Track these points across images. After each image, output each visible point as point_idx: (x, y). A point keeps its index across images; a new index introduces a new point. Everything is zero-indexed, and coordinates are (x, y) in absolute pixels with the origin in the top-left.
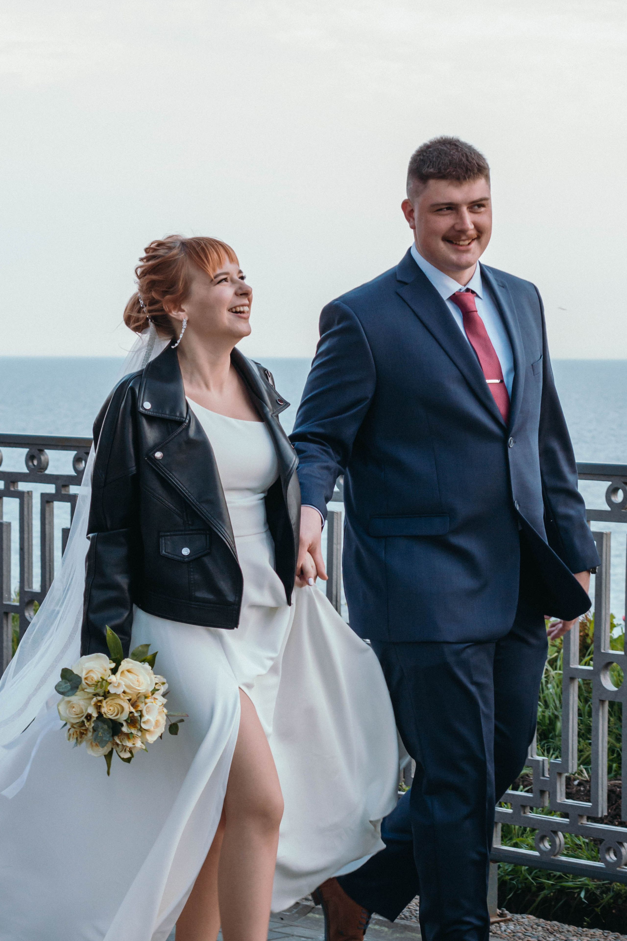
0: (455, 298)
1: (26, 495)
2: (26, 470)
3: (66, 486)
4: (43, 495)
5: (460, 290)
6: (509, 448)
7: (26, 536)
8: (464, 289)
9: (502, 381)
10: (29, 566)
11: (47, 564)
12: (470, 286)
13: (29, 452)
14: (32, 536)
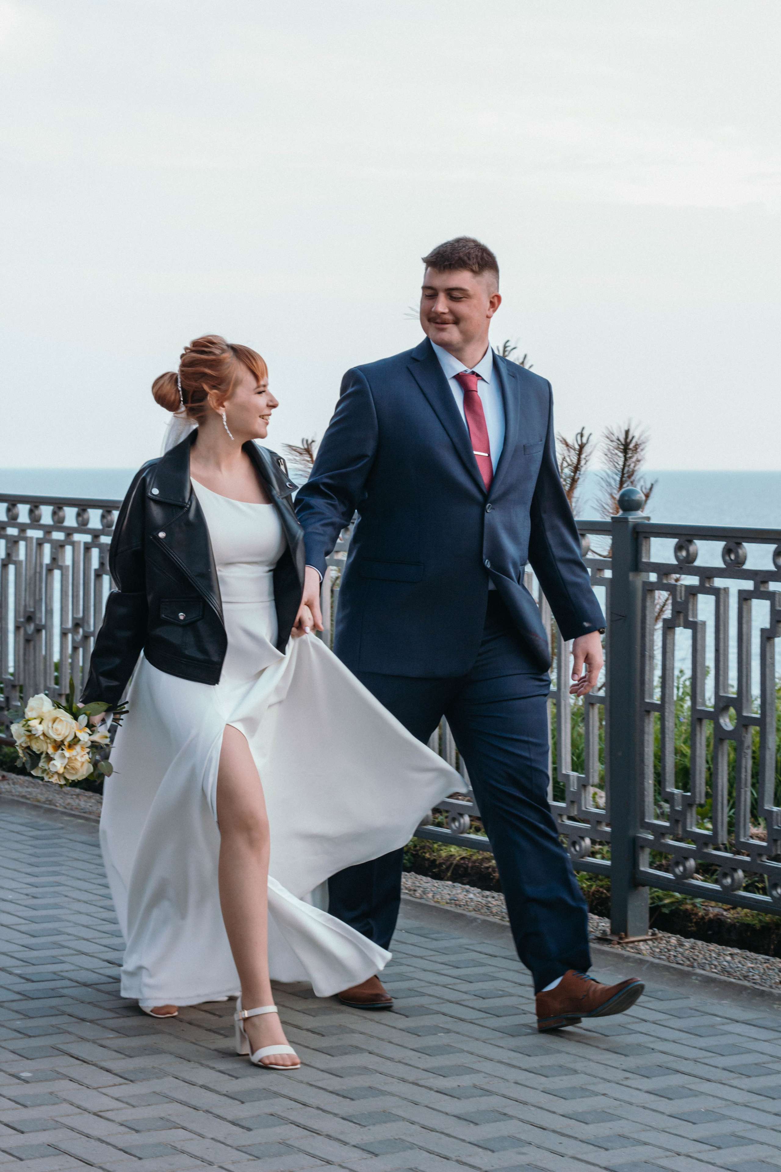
0: (460, 378)
1: (722, 592)
2: (723, 566)
3: (765, 582)
4: (741, 592)
5: (466, 371)
6: (485, 513)
7: (722, 636)
8: (469, 371)
9: (489, 455)
10: (724, 668)
11: (744, 667)
12: (476, 370)
13: (726, 545)
14: (728, 636)
